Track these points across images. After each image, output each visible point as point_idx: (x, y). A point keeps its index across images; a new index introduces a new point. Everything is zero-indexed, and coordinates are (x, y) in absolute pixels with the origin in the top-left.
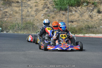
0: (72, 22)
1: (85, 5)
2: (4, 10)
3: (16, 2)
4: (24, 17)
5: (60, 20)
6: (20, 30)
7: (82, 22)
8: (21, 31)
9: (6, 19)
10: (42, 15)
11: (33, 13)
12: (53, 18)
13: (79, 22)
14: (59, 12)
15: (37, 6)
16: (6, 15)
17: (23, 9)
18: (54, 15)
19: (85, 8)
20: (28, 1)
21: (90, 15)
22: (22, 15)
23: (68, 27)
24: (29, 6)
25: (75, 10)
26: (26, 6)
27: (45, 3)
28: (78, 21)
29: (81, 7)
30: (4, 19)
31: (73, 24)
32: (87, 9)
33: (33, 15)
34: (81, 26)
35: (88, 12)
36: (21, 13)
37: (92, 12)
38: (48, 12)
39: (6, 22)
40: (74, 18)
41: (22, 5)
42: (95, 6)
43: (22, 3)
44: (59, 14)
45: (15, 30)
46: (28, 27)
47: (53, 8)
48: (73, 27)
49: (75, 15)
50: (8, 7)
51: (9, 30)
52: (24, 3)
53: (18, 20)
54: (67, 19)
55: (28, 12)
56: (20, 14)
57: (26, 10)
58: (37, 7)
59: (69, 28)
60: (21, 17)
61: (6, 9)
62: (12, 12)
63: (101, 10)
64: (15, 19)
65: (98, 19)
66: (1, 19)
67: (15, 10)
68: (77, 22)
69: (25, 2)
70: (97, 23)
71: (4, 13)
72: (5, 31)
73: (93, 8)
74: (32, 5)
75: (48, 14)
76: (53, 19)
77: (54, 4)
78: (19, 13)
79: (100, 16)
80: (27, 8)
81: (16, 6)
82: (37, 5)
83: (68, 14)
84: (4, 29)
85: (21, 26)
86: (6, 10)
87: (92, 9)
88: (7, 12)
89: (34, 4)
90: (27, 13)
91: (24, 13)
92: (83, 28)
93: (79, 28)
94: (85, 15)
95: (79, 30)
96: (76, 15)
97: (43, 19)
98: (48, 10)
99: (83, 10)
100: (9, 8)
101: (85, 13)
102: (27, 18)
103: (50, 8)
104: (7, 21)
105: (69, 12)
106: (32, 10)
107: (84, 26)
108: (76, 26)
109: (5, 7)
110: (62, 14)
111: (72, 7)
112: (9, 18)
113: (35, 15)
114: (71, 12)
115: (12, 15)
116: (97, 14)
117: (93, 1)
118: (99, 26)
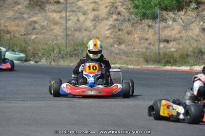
0: (167, 41)
1: (192, 7)
2: (31, 18)
3: (55, 2)
4: (70, 32)
5: (142, 37)
6: (63, 58)
7: (186, 41)
8: (64, 61)
9: (33, 37)
10: (107, 27)
11: (89, 24)
12: (129, 33)
13: (181, 41)
14: (141, 20)
15: (97, 10)
16: (34, 29)
17: (69, 16)
18: (130, 28)
19: (193, 14)
20: (78, 1)
21: (204, 27)
22: (66, 29)
23: (159, 51)
24: (81, 10)
25: (174, 18)
26: (74, 9)
27: (113, 3)
28: (179, 40)
29: (186, 12)
30: (30, 36)
31: (169, 45)
32: (198, 15)
33: (89, 28)
34: (186, 49)
35: (199, 22)
36: (65, 25)
38: (118, 22)
39: (34, 42)
40: (170, 34)
41: (66, 8)
43: (66, 4)
44: (140, 26)
45: (53, 58)
46: (79, 52)
47: (128, 14)
48: (169, 51)
49: (172, 27)
50: (37, 12)
51: (41, 58)
52: (71, 4)
53: (59, 38)
54: (158, 35)
55: (78, 22)
56: (62, 27)
57: (73, 19)
58: (96, 13)
59: (161, 54)
60: (65, 31)
61: (33, 16)
62: (46, 23)
64: (53, 37)
66: (25, 37)
67: (54, 19)
68: (177, 41)
69: (73, 3)
71: (30, 25)
72: (32, 61)
74: (86, 8)
75: (118, 26)
76: (129, 36)
77: (130, 6)
78: (60, 23)
80: (77, 13)
81: (54, 10)
82: (97, 8)
83: (159, 26)
84: (31, 57)
85: (64, 50)
86: (35, 19)
88: (35, 22)
89: (91, 7)
90: (76, 24)
91: (70, 24)
92: (189, 53)
93: (182, 53)
94: (193, 28)
95: (181, 57)
96: (175, 27)
97: (107, 35)
98: (121, 18)
100: (39, 15)
101: (194, 24)
102: (77, 34)
103: (122, 14)
104: (36, 40)
105: (162, 23)
106: (86, 19)
107: (191, 49)
108: (176, 50)
109: (32, 13)
110: (146, 26)
111: (167, 12)
112: (41, 34)
113: (92, 28)
114: (165, 21)
115: (47, 28)
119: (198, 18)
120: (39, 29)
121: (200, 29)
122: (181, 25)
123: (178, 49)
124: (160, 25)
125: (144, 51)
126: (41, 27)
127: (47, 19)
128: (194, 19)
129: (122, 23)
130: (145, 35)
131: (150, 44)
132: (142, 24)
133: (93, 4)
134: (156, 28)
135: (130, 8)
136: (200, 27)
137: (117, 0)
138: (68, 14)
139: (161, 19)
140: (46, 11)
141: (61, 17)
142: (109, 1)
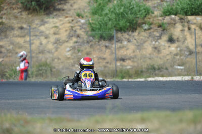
0: (123, 60)
1: (145, 28)
3: (19, 28)
4: (33, 55)
5: (100, 57)
9: (1, 60)
10: (68, 49)
11: (50, 46)
12: (88, 54)
13: (135, 60)
14: (99, 42)
15: (58, 34)
16: (1, 52)
17: (33, 40)
18: (88, 49)
19: (146, 35)
20: (39, 27)
21: (156, 46)
22: (31, 51)
23: (116, 68)
24: (44, 34)
25: (128, 39)
26: (37, 34)
27: (72, 27)
28: (133, 58)
29: (139, 34)
31: (125, 63)
32: (150, 36)
33: (51, 51)
34: (140, 66)
35: (152, 42)
36: (29, 48)
37: (159, 41)
38: (78, 44)
39: (1, 64)
40: (125, 53)
41: (30, 32)
42: (164, 30)
43: (30, 29)
44: (98, 47)
46: (43, 73)
47: (86, 37)
49: (127, 47)
50: (3, 37)
52: (33, 29)
54: (114, 55)
55: (41, 46)
57: (36, 43)
58: (57, 36)
59: (118, 71)
62: (11, 47)
63: (175, 37)
65: (171, 53)
67: (18, 43)
68: (132, 60)
69: (35, 28)
70: (169, 60)
73: (160, 33)
74: (47, 32)
75: (78, 47)
77: (88, 29)
78: (25, 47)
79: (173, 48)
80: (40, 37)
81: (18, 35)
82: (58, 32)
83: (115, 46)
86: (1, 43)
87: (158, 35)
88: (1, 47)
89: (52, 31)
90: (39, 47)
91: (34, 47)
92: (144, 70)
93: (137, 70)
94: (146, 47)
95: (136, 73)
96: (129, 47)
97: (69, 56)
98: (79, 40)
99: (141, 37)
100: (5, 39)
102: (40, 56)
103: (81, 36)
104: (3, 63)
105: (117, 43)
106: (48, 42)
107: (146, 66)
108: (131, 67)
110: (103, 46)
111: (122, 33)
112: (7, 57)
113: (53, 50)
114: (120, 42)
115: (13, 51)
116: (167, 45)
117: (160, 20)
118: (172, 66)
119: (151, 39)
120: (5, 53)
122: (135, 45)
123: (134, 66)
124: (117, 45)
125: (103, 69)
126: (8, 50)
127: (12, 43)
128: (147, 39)
129: (81, 45)
130: (103, 55)
131: (107, 63)
132: (99, 45)
133: (54, 29)
134: (112, 49)
135: (88, 31)
136: (152, 46)
137: (76, 24)
138: (32, 38)
139: (117, 40)
140: (11, 36)
141: (25, 42)
142: (69, 25)
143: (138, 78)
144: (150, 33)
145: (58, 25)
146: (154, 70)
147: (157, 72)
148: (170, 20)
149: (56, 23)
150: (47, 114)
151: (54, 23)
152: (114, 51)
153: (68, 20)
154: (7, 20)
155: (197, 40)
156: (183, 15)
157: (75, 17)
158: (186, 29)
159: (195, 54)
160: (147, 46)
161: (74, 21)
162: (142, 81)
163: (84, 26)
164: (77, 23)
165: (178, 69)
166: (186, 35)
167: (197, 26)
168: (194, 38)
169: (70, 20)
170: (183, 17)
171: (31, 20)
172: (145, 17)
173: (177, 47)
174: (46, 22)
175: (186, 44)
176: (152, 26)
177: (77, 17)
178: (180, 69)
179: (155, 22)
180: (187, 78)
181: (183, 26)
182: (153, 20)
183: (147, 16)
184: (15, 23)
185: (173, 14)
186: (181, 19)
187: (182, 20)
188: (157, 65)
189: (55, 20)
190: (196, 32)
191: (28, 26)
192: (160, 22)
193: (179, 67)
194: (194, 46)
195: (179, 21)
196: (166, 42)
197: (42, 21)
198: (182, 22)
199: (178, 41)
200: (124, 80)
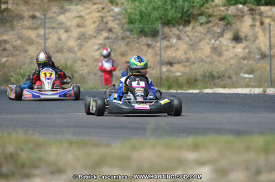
0: (171, 64)
1: (201, 21)
2: (1, 36)
3: (30, 17)
9: (4, 60)
10: (96, 47)
11: (72, 43)
12: (123, 55)
13: (187, 64)
14: (138, 39)
15: (83, 27)
16: (5, 50)
17: (49, 34)
18: (124, 48)
19: (203, 31)
20: (59, 15)
21: (215, 46)
23: (161, 75)
24: (63, 26)
25: (178, 36)
26: (55, 25)
27: (102, 17)
28: (185, 62)
29: (193, 28)
31: (172, 69)
32: (208, 32)
33: (73, 49)
34: (193, 72)
35: (210, 40)
36: (43, 44)
37: (221, 39)
38: (109, 41)
39: (5, 66)
40: (174, 55)
41: (45, 23)
42: (227, 24)
43: (45, 18)
44: (137, 45)
47: (122, 31)
49: (177, 47)
50: (8, 29)
52: (50, 18)
54: (159, 56)
55: (59, 42)
56: (40, 48)
57: (54, 37)
58: (81, 30)
59: (164, 79)
61: (3, 34)
62: (19, 42)
63: (242, 35)
64: (29, 60)
65: (236, 55)
67: (29, 38)
68: (183, 64)
69: (52, 17)
70: (232, 67)
73: (222, 29)
74: (68, 24)
75: (110, 45)
76: (123, 58)
77: (124, 21)
78: (38, 43)
79: (239, 49)
80: (58, 30)
81: (29, 27)
82: (83, 23)
83: (160, 45)
86: (5, 37)
87: (219, 31)
88: (5, 42)
89: (75, 22)
90: (57, 43)
91: (49, 43)
92: (198, 77)
93: (189, 77)
94: (202, 47)
95: (187, 82)
96: (179, 47)
97: (97, 57)
98: (111, 35)
99: (196, 34)
100: (11, 32)
101: (203, 43)
102: (58, 56)
103: (114, 30)
104: (7, 64)
105: (162, 41)
106: (69, 37)
107: (202, 73)
108: (181, 74)
109: (1, 30)
110: (143, 45)
111: (170, 27)
112: (13, 56)
113: (76, 49)
114: (167, 39)
115: (21, 49)
116: (231, 44)
117: (223, 11)
118: (237, 74)
119: (209, 36)
120: (9, 50)
121: (211, 48)
122: (188, 44)
123: (186, 73)
124: (162, 44)
126: (14, 47)
127: (20, 38)
128: (203, 36)
129: (113, 42)
132: (139, 43)
133: (77, 19)
134: (156, 48)
135: (124, 24)
136: (210, 46)
137: (108, 14)
138: (47, 31)
139: (163, 37)
140: (19, 28)
141: (38, 36)
142: (98, 14)
143: (190, 89)
144: (209, 28)
145: (83, 14)
146: (213, 78)
147: (216, 81)
148: (235, 11)
149: (81, 11)
150: (66, 136)
151: (78, 12)
152: (158, 52)
153: (98, 8)
154: (14, 6)
155: (272, 39)
156: (254, 4)
157: (106, 5)
158: (258, 23)
159: (269, 58)
160: (204, 45)
161: (106, 10)
162: (196, 94)
163: (119, 17)
164: (109, 11)
165: (245, 78)
166: (257, 32)
167: (273, 20)
168: (268, 36)
169: (100, 9)
170: (254, 7)
171: (46, 6)
172: (202, 6)
173: (245, 48)
174: (68, 10)
175: (256, 44)
176: (211, 19)
177: (110, 4)
178: (249, 78)
179: (215, 13)
180: (257, 91)
181: (254, 19)
182: (213, 11)
183: (205, 5)
184: (25, 11)
185: (241, 3)
186: (251, 10)
187: (253, 12)
188: (218, 73)
189: (79, 7)
190: (272, 28)
191: (42, 14)
192: (222, 13)
193: (246, 76)
194: (268, 47)
195: (249, 12)
196: (229, 41)
197: (62, 8)
198: (252, 14)
199: (246, 40)
200: (172, 91)
